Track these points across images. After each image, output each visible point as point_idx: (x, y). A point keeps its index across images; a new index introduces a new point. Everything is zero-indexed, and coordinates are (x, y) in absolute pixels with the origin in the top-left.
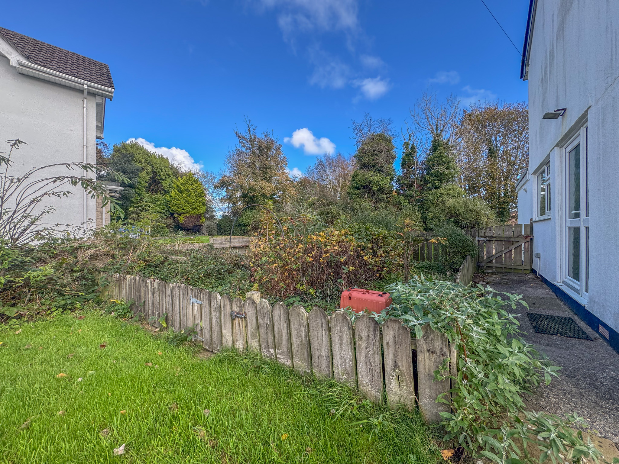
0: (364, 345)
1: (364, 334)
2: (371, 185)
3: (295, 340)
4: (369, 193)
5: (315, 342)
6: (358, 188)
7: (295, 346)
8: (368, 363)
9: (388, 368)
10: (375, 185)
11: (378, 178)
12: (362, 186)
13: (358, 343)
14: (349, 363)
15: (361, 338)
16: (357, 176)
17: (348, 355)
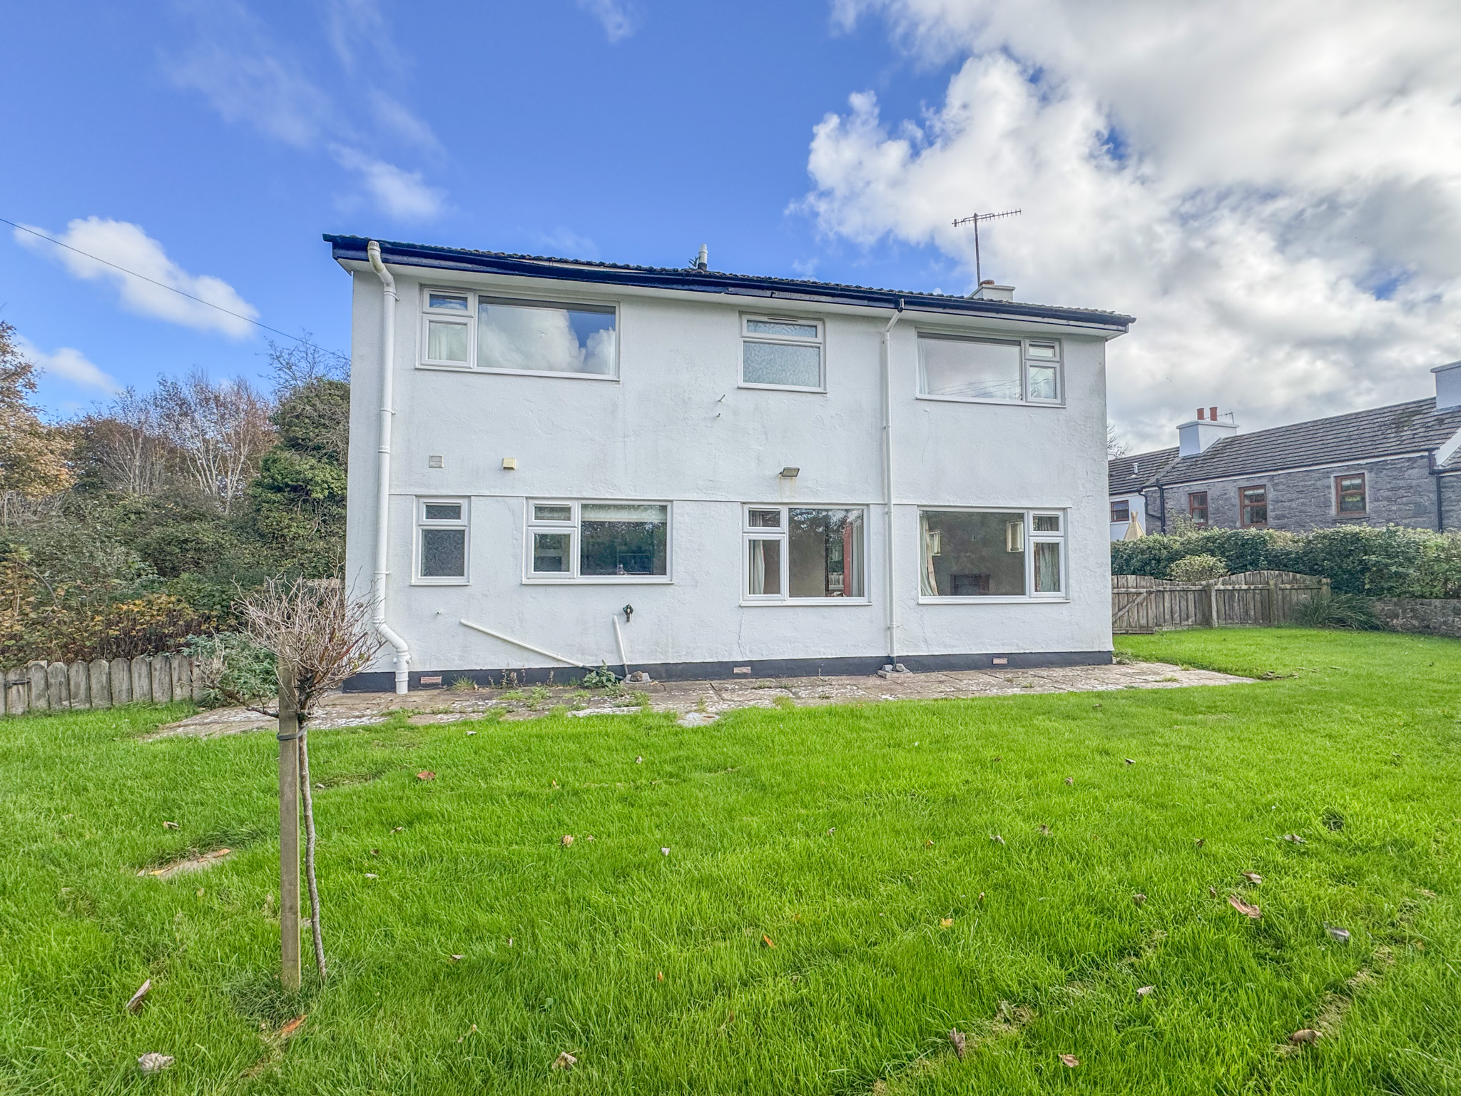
0: (158, 673)
1: (158, 667)
2: (309, 487)
3: (95, 686)
4: (305, 501)
5: (116, 683)
6: (279, 490)
7: (94, 692)
8: (161, 683)
9: (174, 682)
10: (318, 489)
11: (328, 475)
12: (287, 485)
13: (153, 673)
14: (146, 687)
15: (155, 669)
16: (274, 461)
17: (145, 683)
